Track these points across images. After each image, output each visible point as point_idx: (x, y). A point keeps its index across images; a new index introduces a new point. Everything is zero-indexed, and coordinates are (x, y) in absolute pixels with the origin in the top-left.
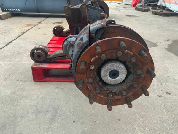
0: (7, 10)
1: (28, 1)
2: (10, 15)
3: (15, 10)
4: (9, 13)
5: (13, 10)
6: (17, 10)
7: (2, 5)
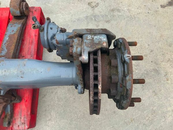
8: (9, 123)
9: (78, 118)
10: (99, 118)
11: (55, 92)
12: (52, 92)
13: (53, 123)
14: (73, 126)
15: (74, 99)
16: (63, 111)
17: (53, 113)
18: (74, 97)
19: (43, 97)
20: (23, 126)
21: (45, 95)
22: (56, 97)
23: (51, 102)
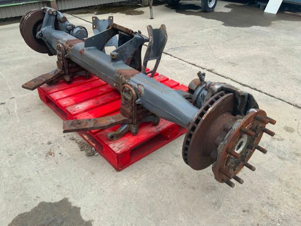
8: (112, 137)
9: (161, 201)
10: (181, 221)
11: (164, 164)
12: (160, 163)
13: (136, 183)
14: (149, 202)
15: (174, 184)
16: (154, 182)
17: (144, 176)
18: (175, 182)
19: (149, 159)
20: (117, 149)
21: (151, 160)
22: (159, 169)
23: (151, 168)
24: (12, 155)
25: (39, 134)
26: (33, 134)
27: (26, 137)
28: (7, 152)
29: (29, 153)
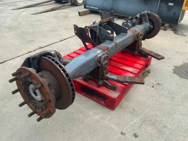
0: (88, 7)
1: (106, 1)
2: (89, 12)
3: (94, 8)
4: (88, 10)
5: (92, 7)
6: (95, 8)
7: (86, 2)
24: (173, 97)
25: (150, 94)
26: (152, 97)
27: (157, 98)
28: (173, 100)
29: (166, 92)
